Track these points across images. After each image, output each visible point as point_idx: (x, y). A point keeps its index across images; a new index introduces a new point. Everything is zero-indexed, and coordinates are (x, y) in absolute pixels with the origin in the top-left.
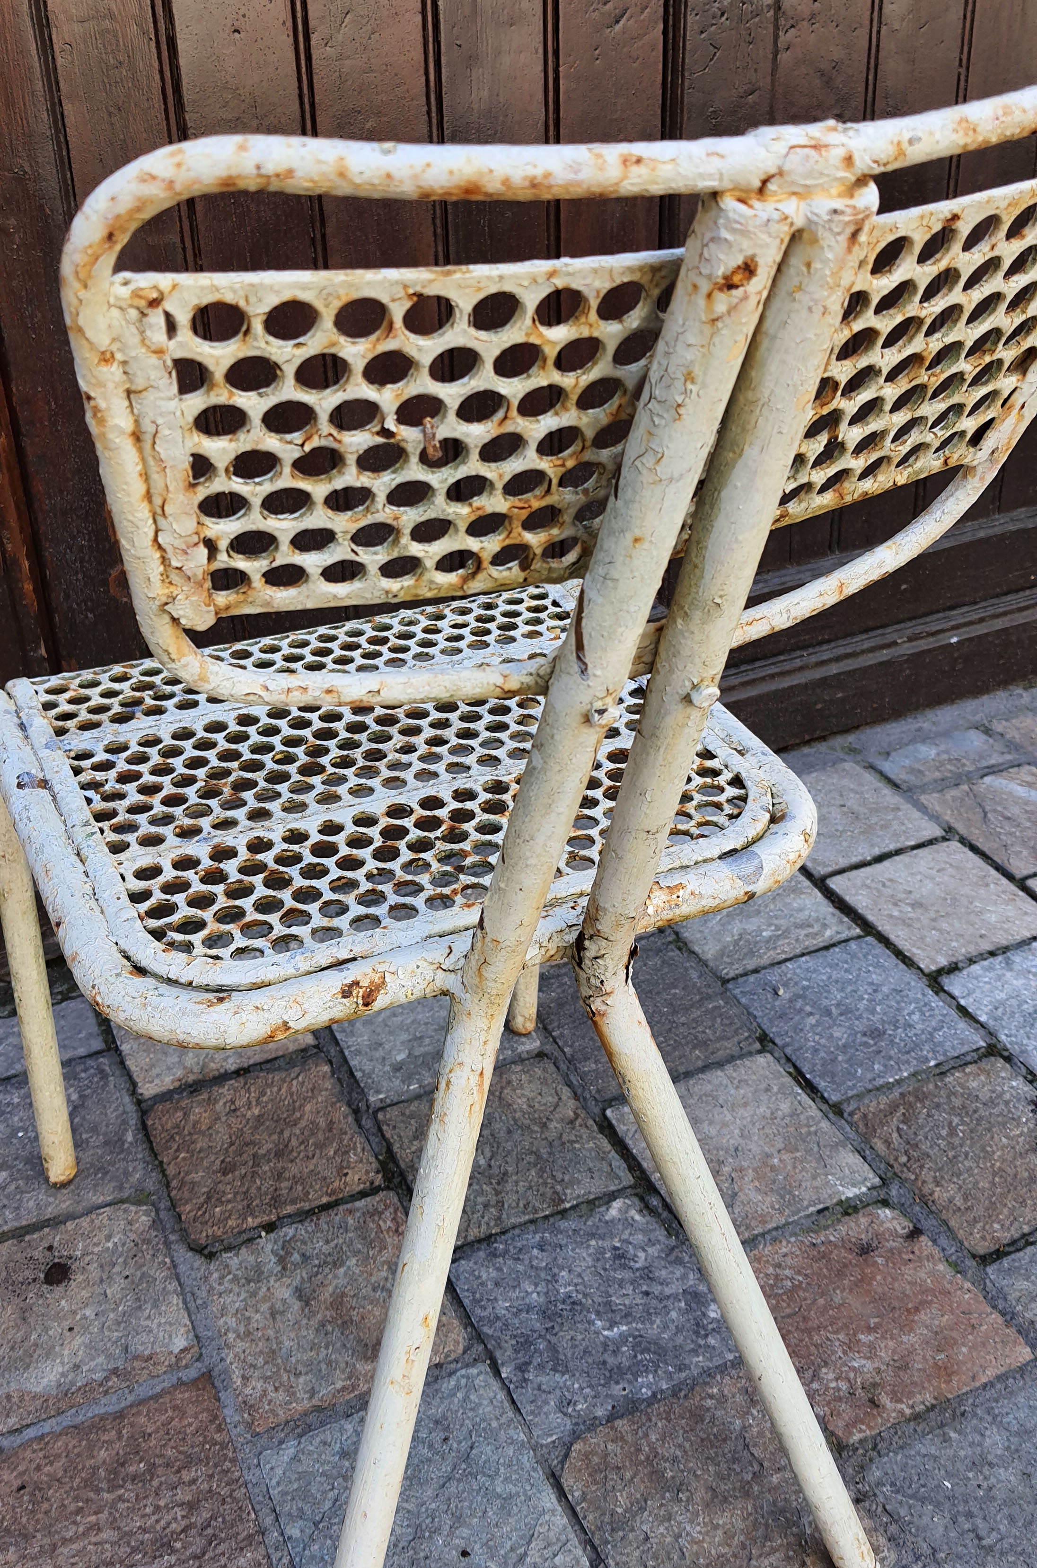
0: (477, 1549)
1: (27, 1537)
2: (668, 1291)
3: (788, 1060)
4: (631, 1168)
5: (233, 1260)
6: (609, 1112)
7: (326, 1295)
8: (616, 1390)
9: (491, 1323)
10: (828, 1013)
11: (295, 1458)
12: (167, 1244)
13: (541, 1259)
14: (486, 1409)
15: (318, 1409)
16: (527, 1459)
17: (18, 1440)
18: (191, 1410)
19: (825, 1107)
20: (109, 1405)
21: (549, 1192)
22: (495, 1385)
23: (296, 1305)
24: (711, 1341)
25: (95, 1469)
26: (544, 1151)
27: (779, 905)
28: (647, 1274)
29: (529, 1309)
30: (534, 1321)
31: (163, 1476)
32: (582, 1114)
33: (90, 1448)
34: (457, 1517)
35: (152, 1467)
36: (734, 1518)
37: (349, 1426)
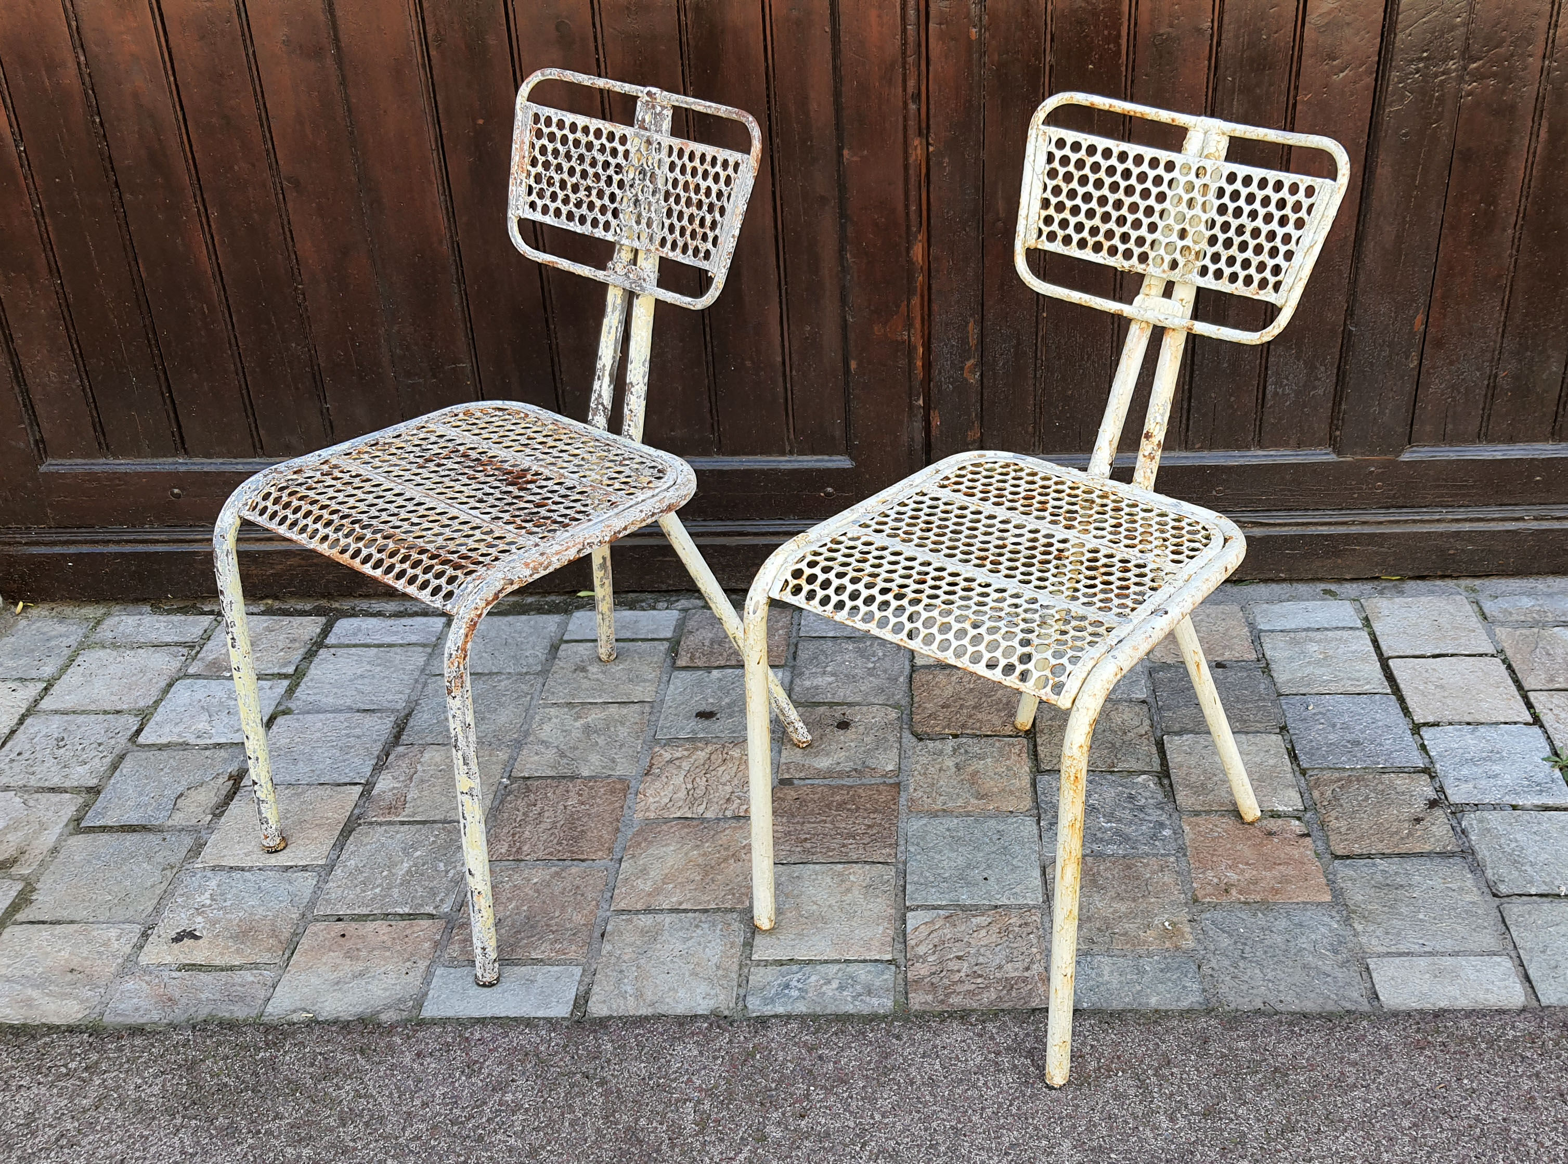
0: (992, 880)
2: (1147, 818)
3: (1291, 741)
4: (1162, 765)
5: (930, 744)
6: (1165, 737)
7: (970, 770)
8: (1095, 847)
10: (1334, 726)
11: (925, 825)
12: (901, 728)
14: (1025, 834)
15: (944, 810)
16: (1035, 857)
17: (802, 782)
18: (885, 793)
19: (1296, 769)
20: (848, 781)
21: (1110, 762)
22: (1035, 827)
23: (954, 770)
24: (1157, 843)
25: (832, 802)
26: (1118, 745)
27: (1346, 665)
28: (1142, 809)
31: (862, 812)
32: (1150, 734)
33: (833, 794)
34: (989, 867)
35: (858, 809)
36: (1123, 907)
37: (956, 821)
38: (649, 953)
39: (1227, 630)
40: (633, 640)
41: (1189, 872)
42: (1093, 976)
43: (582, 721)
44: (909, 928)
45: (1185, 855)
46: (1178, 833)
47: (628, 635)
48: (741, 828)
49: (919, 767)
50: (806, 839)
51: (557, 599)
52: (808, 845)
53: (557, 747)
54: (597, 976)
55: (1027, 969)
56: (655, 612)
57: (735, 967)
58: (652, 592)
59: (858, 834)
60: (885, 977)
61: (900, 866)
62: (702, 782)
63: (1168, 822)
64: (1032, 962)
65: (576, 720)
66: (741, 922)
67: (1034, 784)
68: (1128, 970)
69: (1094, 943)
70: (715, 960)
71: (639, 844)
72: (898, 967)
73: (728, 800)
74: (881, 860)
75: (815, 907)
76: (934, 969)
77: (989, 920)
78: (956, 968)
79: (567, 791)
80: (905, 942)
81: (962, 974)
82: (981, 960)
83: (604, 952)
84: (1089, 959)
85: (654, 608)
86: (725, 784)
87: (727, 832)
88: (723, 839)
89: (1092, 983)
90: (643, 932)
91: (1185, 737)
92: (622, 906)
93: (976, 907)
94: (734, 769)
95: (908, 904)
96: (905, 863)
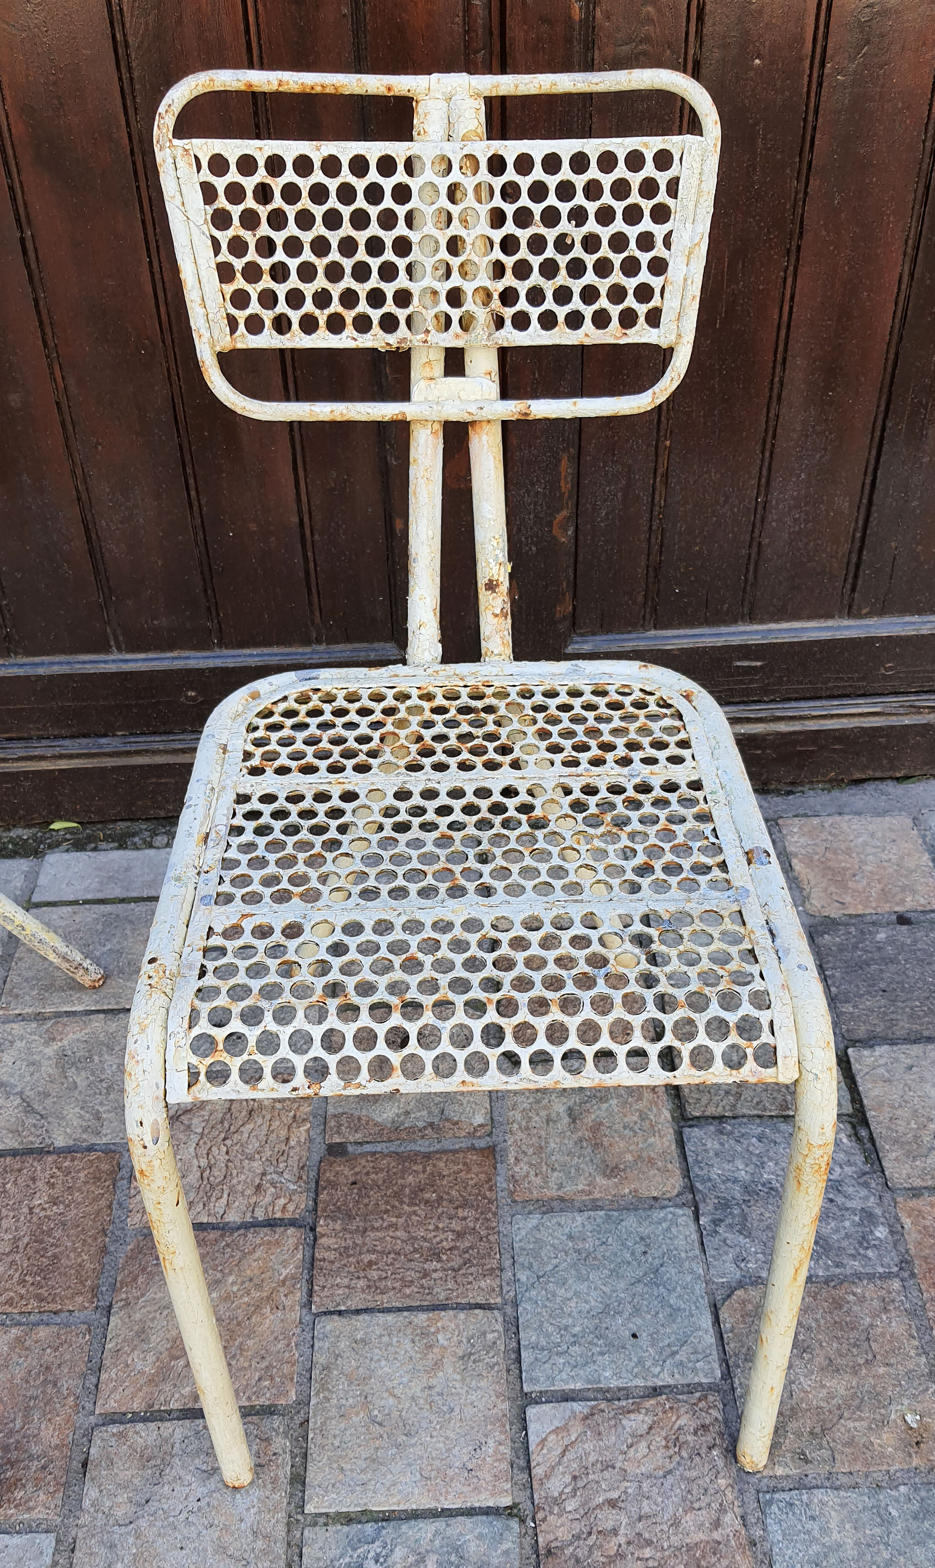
0: (643, 1337)
1: (350, 1217)
2: (849, 1204)
4: (853, 1101)
6: (850, 1051)
7: (589, 1120)
9: (703, 1182)
11: (536, 1228)
13: (757, 1147)
14: (680, 1242)
15: (562, 1199)
16: (700, 1288)
17: (360, 1150)
18: (475, 1169)
20: (422, 1146)
21: (780, 1097)
22: (693, 1227)
23: (566, 1120)
24: (870, 1253)
25: (403, 1187)
29: (735, 1181)
30: (737, 1192)
31: (446, 1207)
33: (404, 1171)
34: (637, 1311)
35: (440, 1199)
36: (839, 1386)
37: (579, 1219)
38: (153, 1505)
39: (902, 858)
40: (122, 901)
41: (923, 1307)
42: (816, 1533)
43: (55, 1046)
44: (533, 1440)
45: (913, 1275)
46: (896, 1230)
47: (117, 892)
48: (278, 1243)
49: (518, 1116)
50: (370, 1264)
51: (23, 833)
52: (374, 1274)
53: (21, 1093)
54: (78, 1554)
55: (717, 1524)
56: (151, 852)
57: (281, 1531)
58: (147, 820)
59: (445, 1251)
60: (505, 1546)
61: (509, 1309)
62: (219, 1155)
63: (878, 1211)
64: (722, 1510)
65: (46, 1044)
66: (286, 1434)
67: (681, 1144)
68: (865, 1516)
69: (807, 1461)
70: (250, 1518)
71: (135, 1279)
72: (522, 1521)
73: (259, 1186)
74: (480, 1300)
75: (391, 1401)
76: (577, 1527)
77: (649, 1420)
78: (610, 1525)
79: (34, 1179)
80: (529, 1468)
81: (622, 1540)
82: (646, 1507)
83: (86, 1503)
84: (805, 1497)
85: (151, 846)
86: (252, 1159)
87: (258, 1253)
88: (252, 1267)
89: (816, 1548)
90: (145, 1459)
91: (880, 1050)
92: (112, 1405)
93: (624, 1393)
94: (265, 1128)
95: (526, 1389)
96: (516, 1305)
